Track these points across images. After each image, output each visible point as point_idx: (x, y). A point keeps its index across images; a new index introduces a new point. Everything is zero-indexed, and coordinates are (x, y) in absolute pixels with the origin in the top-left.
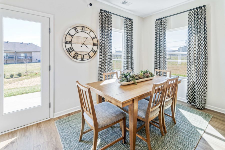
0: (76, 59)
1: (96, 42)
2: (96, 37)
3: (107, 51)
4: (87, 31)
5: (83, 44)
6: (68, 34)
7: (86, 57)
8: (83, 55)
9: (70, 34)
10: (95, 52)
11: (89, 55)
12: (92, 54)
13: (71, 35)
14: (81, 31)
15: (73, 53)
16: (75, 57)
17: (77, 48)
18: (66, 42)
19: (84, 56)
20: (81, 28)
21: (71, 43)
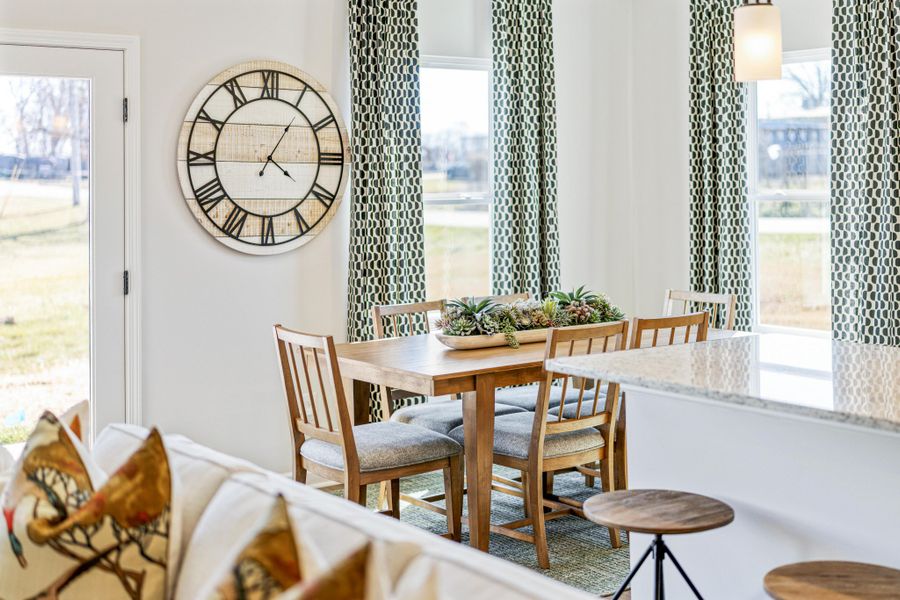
0: (236, 238)
1: (331, 145)
2: (332, 118)
3: (392, 190)
4: (288, 90)
5: (270, 158)
6: (203, 116)
7: (285, 226)
8: (271, 217)
9: (208, 118)
10: (328, 199)
11: (298, 215)
12: (311, 210)
13: (214, 122)
14: (257, 93)
15: (222, 211)
16: (232, 228)
17: (241, 182)
18: (193, 159)
19: (275, 220)
20: (257, 80)
21: (213, 163)
